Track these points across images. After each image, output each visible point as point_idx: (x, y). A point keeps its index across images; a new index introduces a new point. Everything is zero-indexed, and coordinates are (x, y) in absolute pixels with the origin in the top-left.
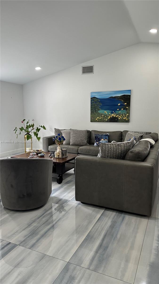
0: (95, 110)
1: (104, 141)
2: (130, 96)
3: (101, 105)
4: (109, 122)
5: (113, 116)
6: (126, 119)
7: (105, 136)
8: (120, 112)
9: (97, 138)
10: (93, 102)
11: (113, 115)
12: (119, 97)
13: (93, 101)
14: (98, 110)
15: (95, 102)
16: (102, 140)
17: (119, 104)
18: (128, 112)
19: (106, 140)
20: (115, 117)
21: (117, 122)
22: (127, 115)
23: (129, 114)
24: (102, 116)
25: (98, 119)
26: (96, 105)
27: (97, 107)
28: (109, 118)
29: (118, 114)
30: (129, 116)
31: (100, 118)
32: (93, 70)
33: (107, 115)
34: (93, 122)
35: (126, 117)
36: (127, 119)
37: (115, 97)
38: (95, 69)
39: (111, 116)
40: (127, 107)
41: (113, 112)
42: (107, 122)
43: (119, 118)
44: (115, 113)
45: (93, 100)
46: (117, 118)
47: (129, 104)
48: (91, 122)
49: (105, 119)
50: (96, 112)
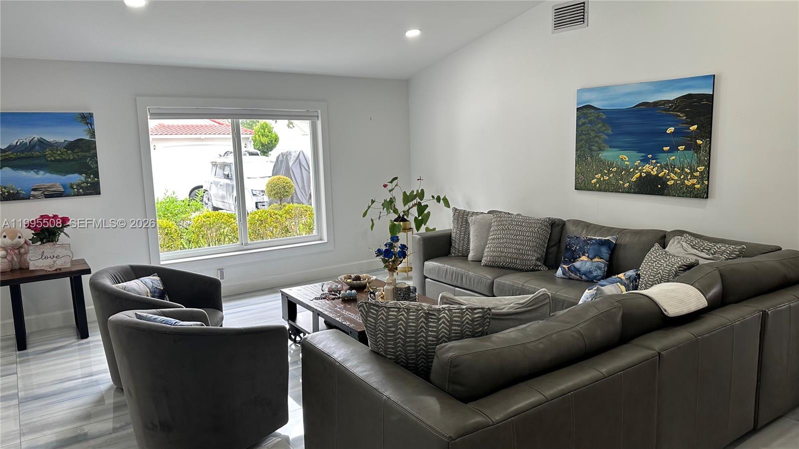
0: (591, 150)
1: (588, 264)
2: (710, 98)
3: (610, 132)
4: (634, 193)
5: (648, 174)
6: (694, 184)
7: (596, 247)
8: (673, 158)
9: (570, 249)
10: (584, 124)
11: (647, 168)
12: (669, 101)
13: (582, 120)
14: (601, 150)
15: (590, 122)
16: (584, 258)
17: (671, 130)
18: (702, 158)
19: (596, 259)
20: (657, 175)
21: (662, 195)
22: (697, 171)
23: (708, 166)
24: (612, 172)
25: (597, 182)
26: (593, 134)
27: (597, 139)
28: (634, 179)
29: (666, 166)
30: (706, 175)
31: (606, 178)
32: (586, 14)
33: (627, 169)
34: (581, 189)
35: (693, 177)
36: (697, 186)
37: (656, 104)
38: (591, 12)
39: (641, 171)
40: (699, 142)
41: (650, 156)
42: (628, 191)
43: (668, 180)
44: (654, 161)
45: (585, 114)
46: (663, 181)
47: (706, 130)
48: (575, 189)
49: (621, 182)
50: (592, 157)
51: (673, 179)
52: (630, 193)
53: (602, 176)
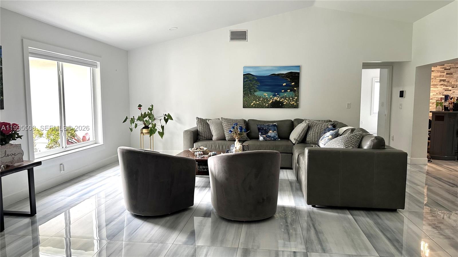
0: (251, 91)
1: (273, 133)
2: (298, 73)
3: (259, 84)
4: (270, 108)
5: (276, 100)
6: (294, 103)
7: (273, 127)
8: (286, 94)
9: (262, 129)
10: (247, 81)
11: (275, 98)
12: (284, 74)
13: (246, 79)
14: (255, 91)
15: (250, 80)
16: (271, 131)
17: (284, 84)
18: (297, 94)
19: (275, 132)
20: (279, 101)
21: (282, 108)
22: (295, 99)
23: (298, 97)
24: (261, 100)
25: (253, 105)
26: (251, 85)
27: (253, 87)
28: (270, 102)
29: (283, 97)
30: (297, 100)
31: (258, 103)
32: (246, 37)
33: (267, 99)
34: (246, 108)
35: (293, 101)
36: (295, 104)
37: (278, 75)
38: (249, 36)
39: (273, 100)
40: (295, 89)
41: (276, 94)
42: (268, 107)
43: (284, 102)
44: (278, 96)
45: (247, 77)
46: (282, 103)
47: (297, 85)
48: (243, 108)
49: (264, 104)
50: (251, 94)
51: (286, 102)
52: (268, 108)
53: (256, 102)
